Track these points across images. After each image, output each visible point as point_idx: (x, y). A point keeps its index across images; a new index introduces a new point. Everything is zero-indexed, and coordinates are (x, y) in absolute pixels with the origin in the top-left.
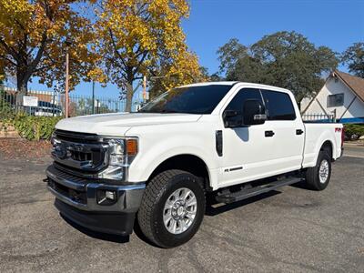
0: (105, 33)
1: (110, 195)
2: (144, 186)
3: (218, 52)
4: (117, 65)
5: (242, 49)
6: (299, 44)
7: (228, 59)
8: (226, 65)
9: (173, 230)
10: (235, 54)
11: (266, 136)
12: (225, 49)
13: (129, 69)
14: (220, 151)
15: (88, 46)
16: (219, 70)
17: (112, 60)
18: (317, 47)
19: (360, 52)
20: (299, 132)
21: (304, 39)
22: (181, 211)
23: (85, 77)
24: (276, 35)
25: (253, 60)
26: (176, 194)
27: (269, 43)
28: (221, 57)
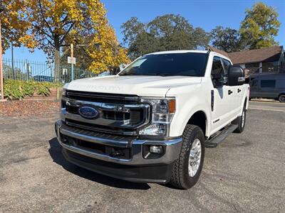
2: (181, 140)
3: (122, 27)
5: (141, 25)
6: (182, 24)
7: (130, 33)
8: (129, 38)
10: (135, 30)
11: (229, 94)
12: (127, 25)
13: (56, 37)
14: (212, 107)
15: (19, 13)
16: (122, 41)
18: (194, 28)
20: (239, 91)
21: (186, 21)
24: (166, 17)
25: (149, 35)
27: (161, 22)
28: (124, 31)
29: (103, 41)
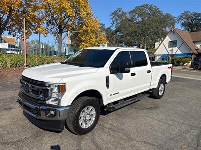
0: (45, 6)
1: (52, 113)
2: (69, 108)
3: (110, 15)
4: (53, 24)
5: (124, 14)
6: (155, 12)
7: (116, 20)
8: (115, 23)
9: (84, 127)
10: (120, 17)
11: (132, 76)
12: (114, 14)
13: (60, 27)
14: (108, 86)
15: (36, 14)
16: (111, 25)
17: (50, 22)
18: (164, 14)
19: (188, 17)
20: (149, 72)
21: (158, 9)
22: (88, 117)
23: (34, 32)
24: (143, 6)
25: (129, 20)
26: (85, 109)
27: (139, 11)
28: (112, 18)
29: (89, 29)
